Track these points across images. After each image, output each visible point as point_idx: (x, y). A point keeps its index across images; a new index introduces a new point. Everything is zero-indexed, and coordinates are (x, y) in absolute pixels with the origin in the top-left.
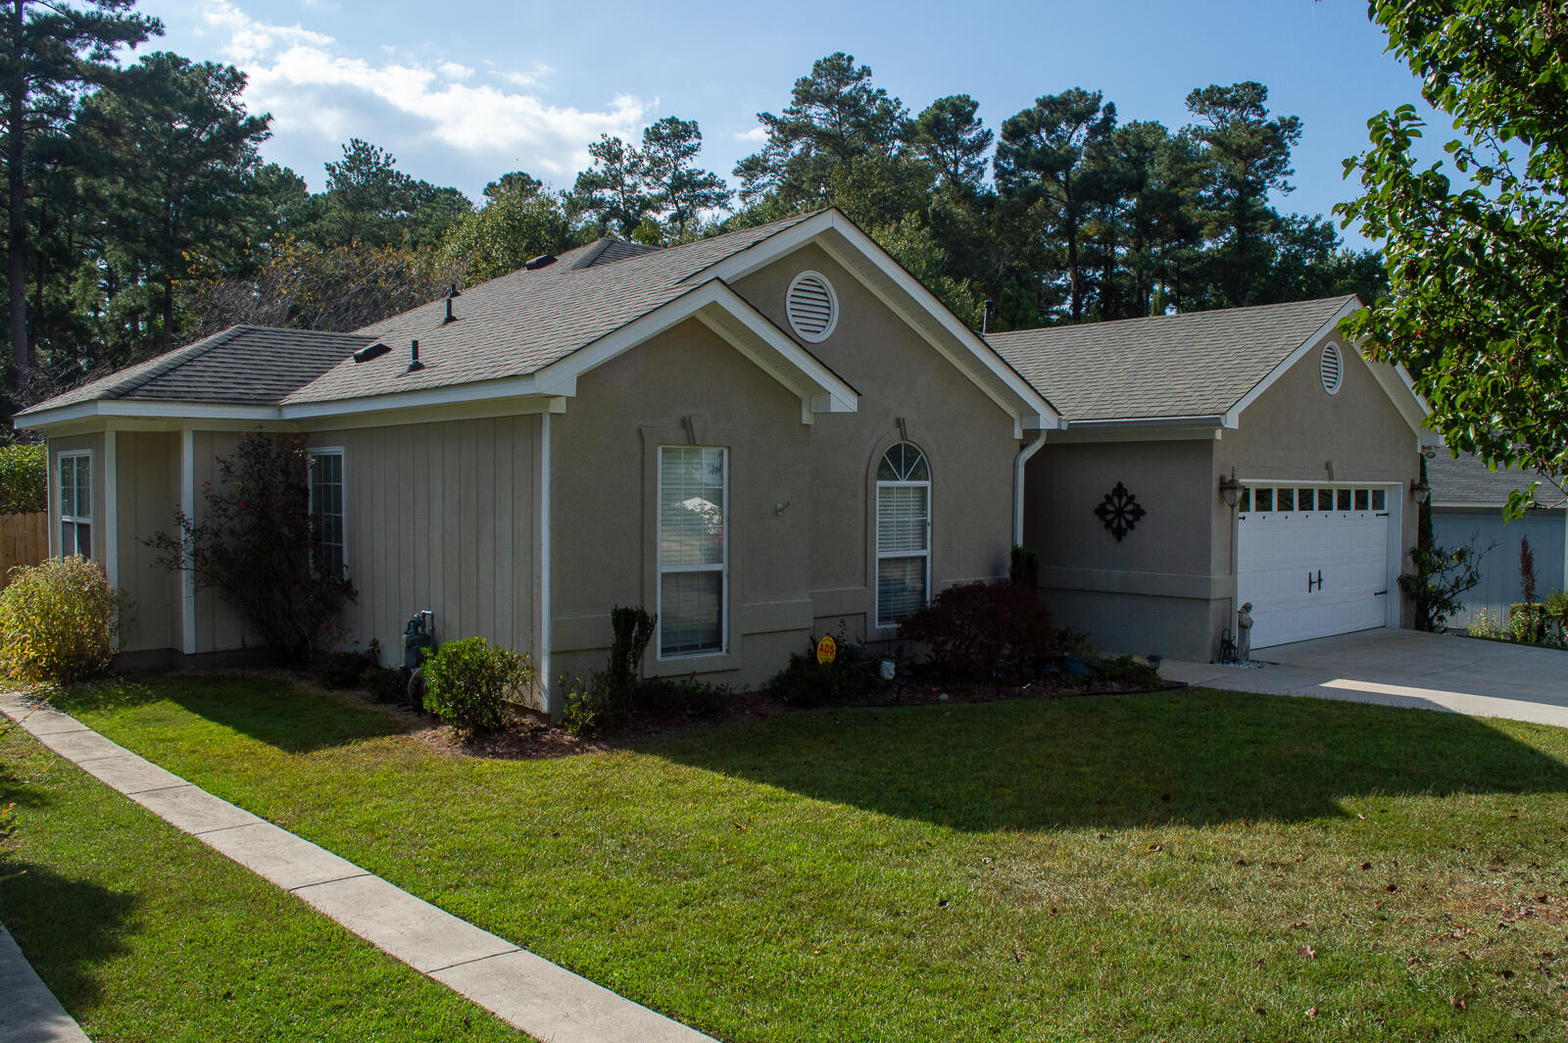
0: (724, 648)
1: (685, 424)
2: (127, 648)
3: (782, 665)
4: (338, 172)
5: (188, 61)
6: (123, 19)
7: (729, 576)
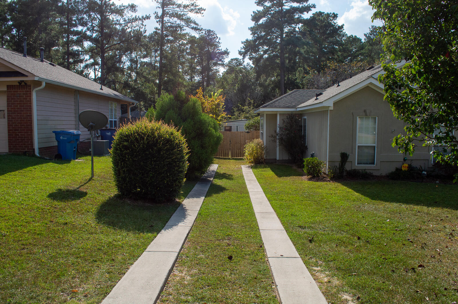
0: (375, 164)
1: (365, 111)
2: (267, 158)
3: (393, 170)
4: (367, 36)
5: (324, 13)
6: (306, 6)
7: (377, 147)
